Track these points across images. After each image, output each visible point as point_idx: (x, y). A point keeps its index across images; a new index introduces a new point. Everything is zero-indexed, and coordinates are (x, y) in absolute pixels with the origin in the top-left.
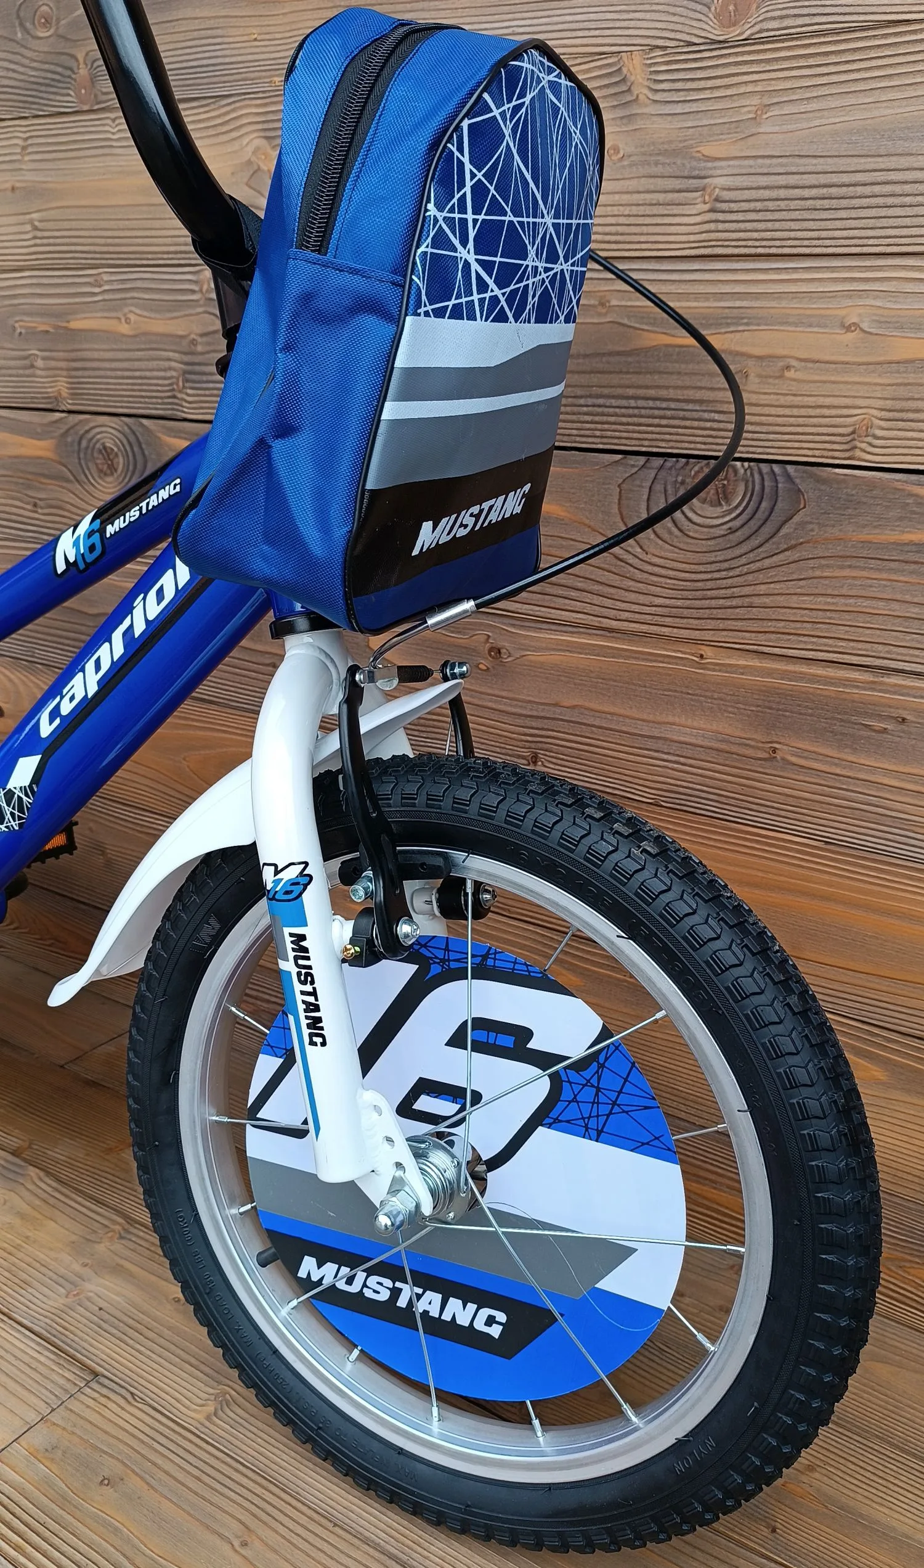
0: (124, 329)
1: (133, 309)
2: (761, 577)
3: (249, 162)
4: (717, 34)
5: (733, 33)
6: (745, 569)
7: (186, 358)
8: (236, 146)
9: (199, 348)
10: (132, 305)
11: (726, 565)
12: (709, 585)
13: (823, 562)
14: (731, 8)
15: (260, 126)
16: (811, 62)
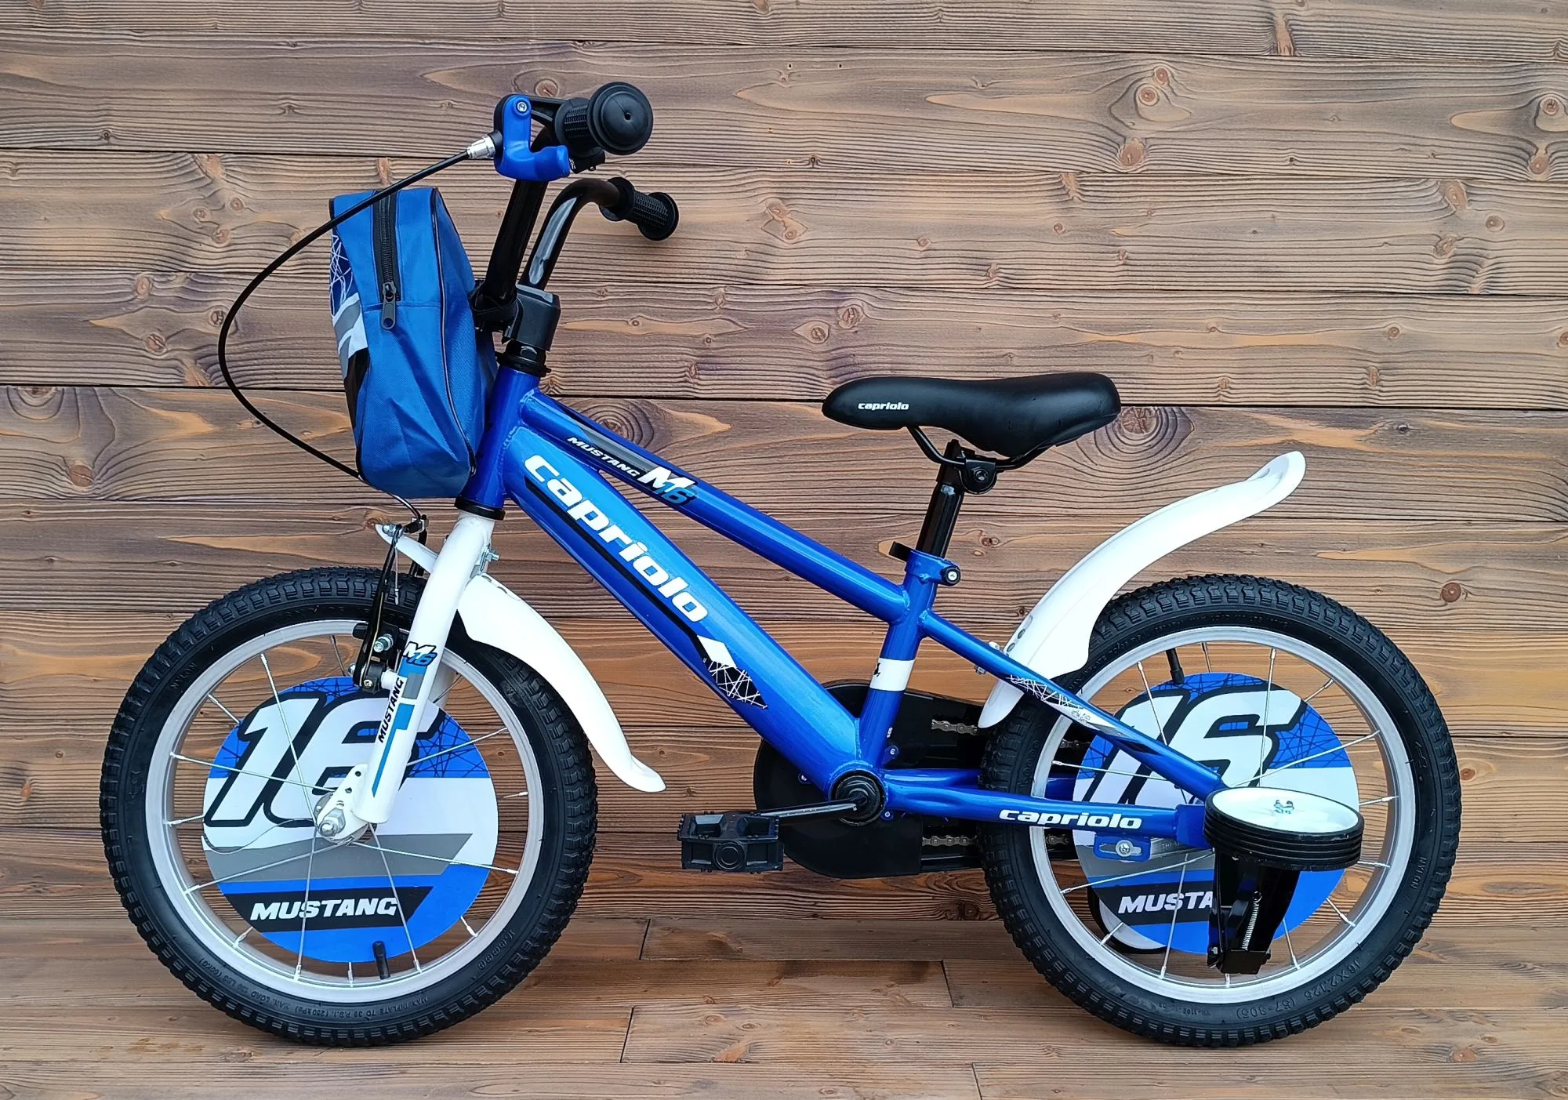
0: (634, 330)
1: (641, 314)
2: (1172, 473)
3: (764, 214)
4: (1122, 168)
5: (1130, 169)
6: (1161, 469)
7: (699, 352)
8: (751, 202)
9: (713, 345)
10: (640, 311)
11: (1149, 467)
12: (1140, 480)
13: (1208, 460)
14: (1129, 156)
15: (775, 190)
16: (1177, 189)
